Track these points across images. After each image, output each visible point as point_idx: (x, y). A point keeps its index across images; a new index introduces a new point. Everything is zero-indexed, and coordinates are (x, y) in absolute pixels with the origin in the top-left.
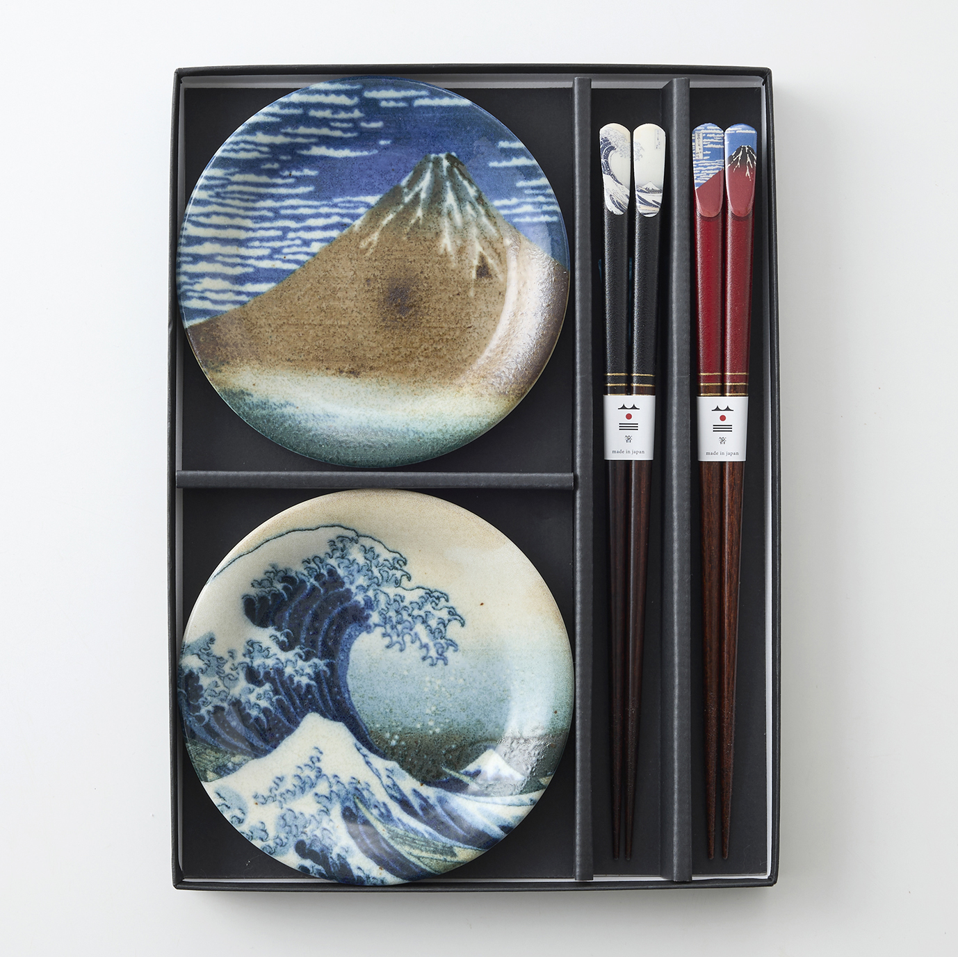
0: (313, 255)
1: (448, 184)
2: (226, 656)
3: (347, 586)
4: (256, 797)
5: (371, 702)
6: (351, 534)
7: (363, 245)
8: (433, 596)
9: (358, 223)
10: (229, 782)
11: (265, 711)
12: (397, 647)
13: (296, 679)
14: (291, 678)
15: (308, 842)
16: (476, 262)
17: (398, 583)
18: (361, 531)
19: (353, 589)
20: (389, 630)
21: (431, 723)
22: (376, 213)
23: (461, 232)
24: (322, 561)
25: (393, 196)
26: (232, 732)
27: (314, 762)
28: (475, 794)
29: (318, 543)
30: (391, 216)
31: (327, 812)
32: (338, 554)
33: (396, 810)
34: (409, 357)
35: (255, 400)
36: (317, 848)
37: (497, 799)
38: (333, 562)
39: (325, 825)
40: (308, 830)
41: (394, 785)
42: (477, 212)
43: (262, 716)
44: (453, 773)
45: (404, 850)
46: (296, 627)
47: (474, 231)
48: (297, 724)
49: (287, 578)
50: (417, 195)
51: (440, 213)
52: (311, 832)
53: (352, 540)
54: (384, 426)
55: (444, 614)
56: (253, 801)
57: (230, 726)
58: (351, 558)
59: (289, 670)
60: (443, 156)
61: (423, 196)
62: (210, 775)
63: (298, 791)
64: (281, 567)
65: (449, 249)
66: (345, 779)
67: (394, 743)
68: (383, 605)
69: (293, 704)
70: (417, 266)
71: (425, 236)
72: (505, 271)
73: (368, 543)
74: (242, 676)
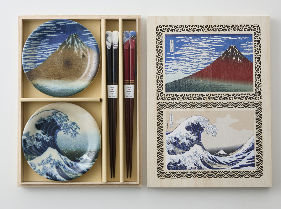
0: (50, 56)
1: (75, 39)
2: (32, 136)
3: (56, 122)
4: (38, 164)
5: (61, 145)
6: (57, 111)
7: (59, 53)
8: (73, 123)
9: (58, 49)
10: (33, 161)
11: (40, 147)
12: (66, 134)
13: (46, 140)
14: (45, 140)
15: (48, 173)
16: (82, 55)
17: (66, 121)
18: (59, 111)
19: (57, 122)
20: (65, 130)
21: (73, 149)
22: (61, 47)
23: (78, 49)
24: (51, 117)
25: (64, 43)
26: (33, 151)
27: (50, 157)
28: (82, 163)
29: (50, 113)
30: (64, 47)
31: (53, 167)
32: (54, 115)
33: (66, 166)
34: (70, 75)
35: (40, 86)
36: (50, 174)
37: (86, 164)
38: (53, 117)
39: (52, 169)
40: (48, 170)
41: (66, 161)
42: (81, 44)
43: (39, 148)
44: (77, 159)
45: (67, 174)
46: (46, 130)
47: (81, 48)
48: (46, 149)
49: (44, 120)
50: (69, 42)
51: (74, 46)
52: (49, 171)
53: (57, 112)
54: (66, 89)
55: (75, 127)
56: (37, 165)
57: (33, 150)
58: (57, 116)
59: (45, 139)
60: (73, 34)
61: (70, 42)
62: (29, 160)
63: (47, 163)
64: (43, 118)
65: (76, 52)
66: (56, 160)
67: (66, 153)
68: (63, 125)
69: (46, 145)
70: (70, 56)
71: (72, 50)
72: (88, 56)
73: (60, 113)
74: (35, 140)
